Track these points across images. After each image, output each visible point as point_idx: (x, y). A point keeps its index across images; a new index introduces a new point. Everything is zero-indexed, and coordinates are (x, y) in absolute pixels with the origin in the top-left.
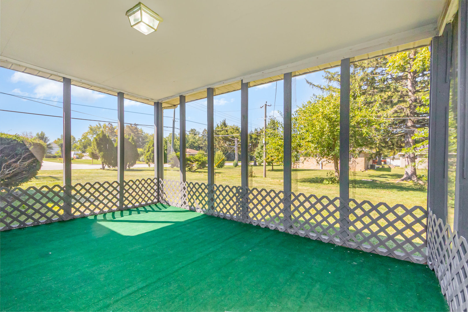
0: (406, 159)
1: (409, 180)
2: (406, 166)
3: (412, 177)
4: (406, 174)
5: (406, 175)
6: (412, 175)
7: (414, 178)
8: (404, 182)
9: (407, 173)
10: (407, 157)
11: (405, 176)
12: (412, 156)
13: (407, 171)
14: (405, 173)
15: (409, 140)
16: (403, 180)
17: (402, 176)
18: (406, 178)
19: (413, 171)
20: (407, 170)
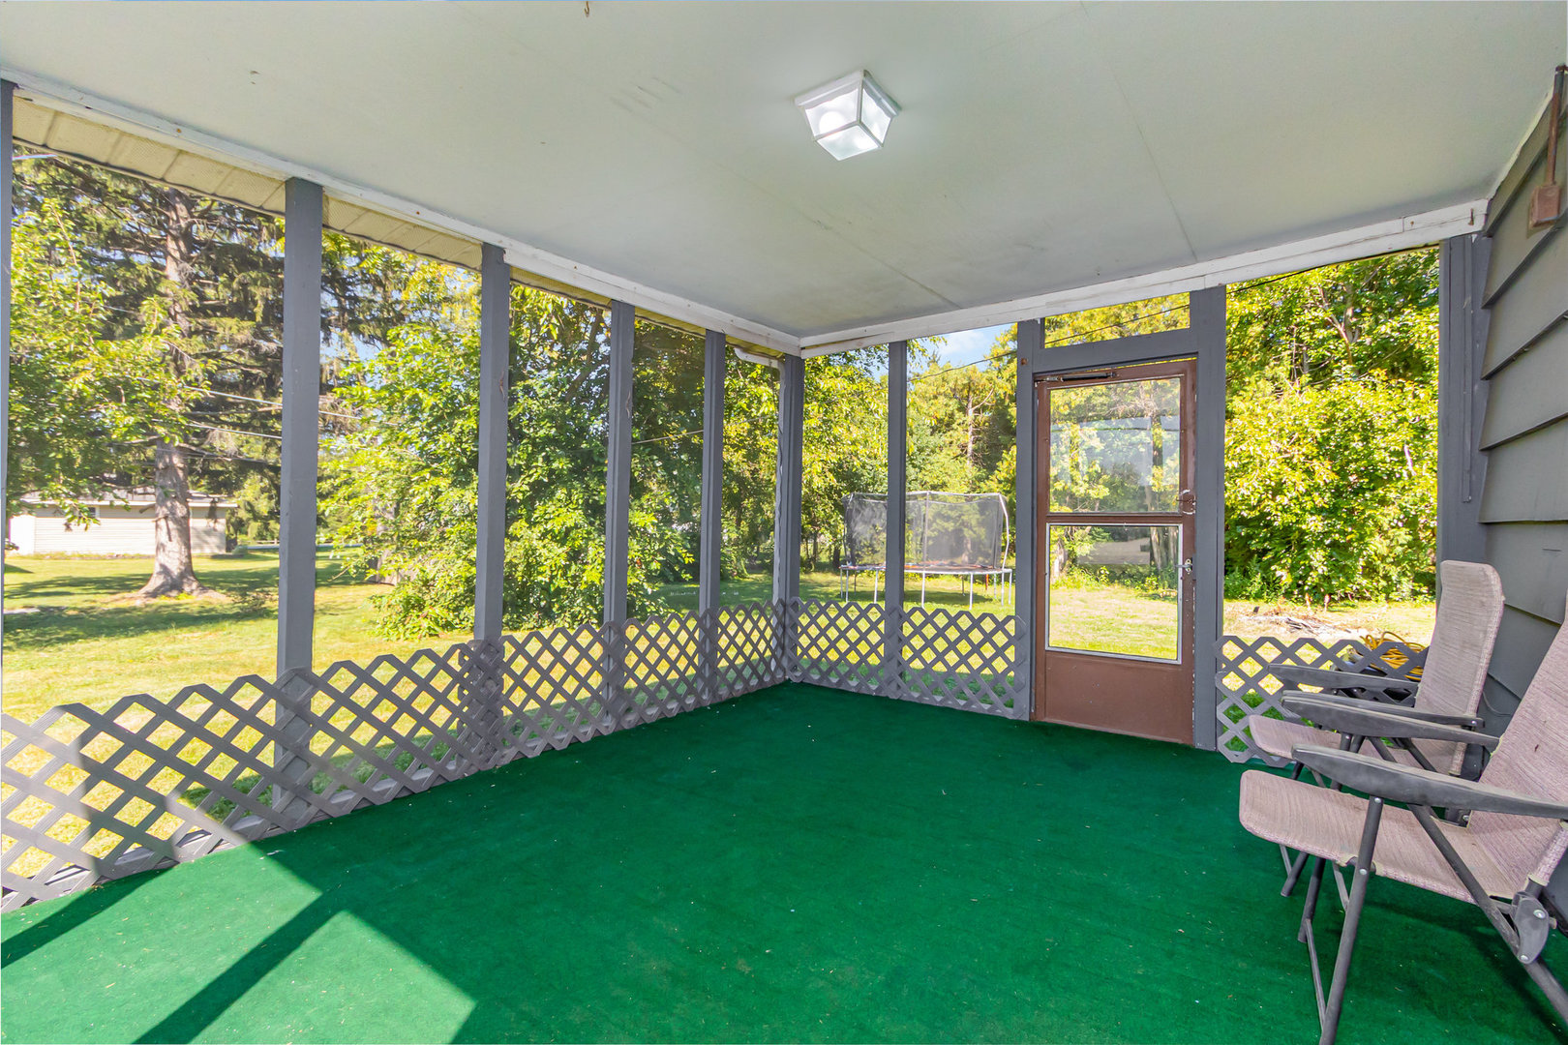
0: (162, 523)
1: (174, 593)
2: (160, 547)
3: (182, 583)
4: (159, 573)
5: (162, 577)
6: (182, 575)
7: (190, 585)
8: (162, 600)
9: (165, 571)
10: (166, 518)
11: (156, 582)
12: (180, 515)
13: (167, 564)
14: (158, 569)
15: (171, 460)
16: (154, 594)
17: (146, 578)
18: (162, 585)
19: (185, 560)
20: (163, 558)
